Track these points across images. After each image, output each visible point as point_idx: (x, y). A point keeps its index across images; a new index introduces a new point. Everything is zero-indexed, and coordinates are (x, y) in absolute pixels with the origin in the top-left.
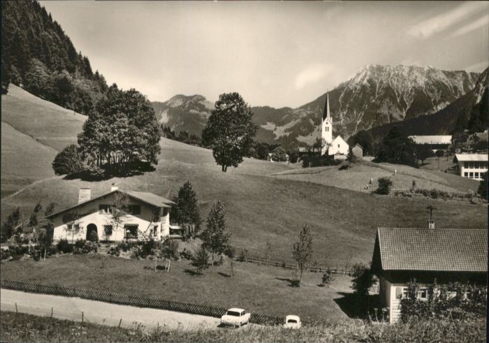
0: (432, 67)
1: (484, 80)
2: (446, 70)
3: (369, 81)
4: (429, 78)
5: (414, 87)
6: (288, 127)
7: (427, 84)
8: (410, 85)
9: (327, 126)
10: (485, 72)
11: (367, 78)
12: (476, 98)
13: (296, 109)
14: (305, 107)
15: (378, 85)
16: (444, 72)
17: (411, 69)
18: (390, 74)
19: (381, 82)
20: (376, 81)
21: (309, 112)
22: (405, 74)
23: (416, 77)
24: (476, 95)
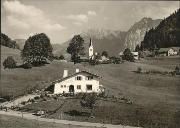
0: (109, 29)
1: (128, 34)
2: (114, 30)
3: (87, 34)
4: (109, 33)
5: (103, 37)
6: (58, 51)
7: (108, 35)
8: (102, 36)
9: (91, 49)
10: (128, 31)
11: (87, 33)
12: (126, 40)
13: (61, 44)
14: (64, 43)
15: (90, 36)
16: (114, 31)
17: (102, 30)
18: (94, 32)
19: (92, 34)
20: (90, 34)
21: (66, 45)
22: (100, 32)
23: (104, 33)
24: (126, 39)
